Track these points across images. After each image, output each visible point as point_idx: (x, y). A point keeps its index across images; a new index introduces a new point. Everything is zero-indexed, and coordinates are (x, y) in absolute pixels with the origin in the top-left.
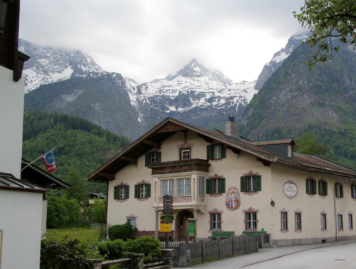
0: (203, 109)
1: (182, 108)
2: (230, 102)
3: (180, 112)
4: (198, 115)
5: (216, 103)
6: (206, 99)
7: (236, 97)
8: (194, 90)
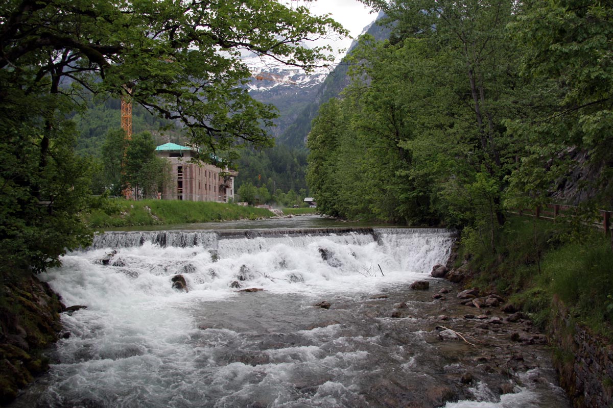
0: (286, 87)
1: (264, 87)
2: (315, 80)
3: (261, 91)
4: (280, 94)
5: (300, 81)
6: (290, 77)
7: (321, 74)
8: (277, 67)
